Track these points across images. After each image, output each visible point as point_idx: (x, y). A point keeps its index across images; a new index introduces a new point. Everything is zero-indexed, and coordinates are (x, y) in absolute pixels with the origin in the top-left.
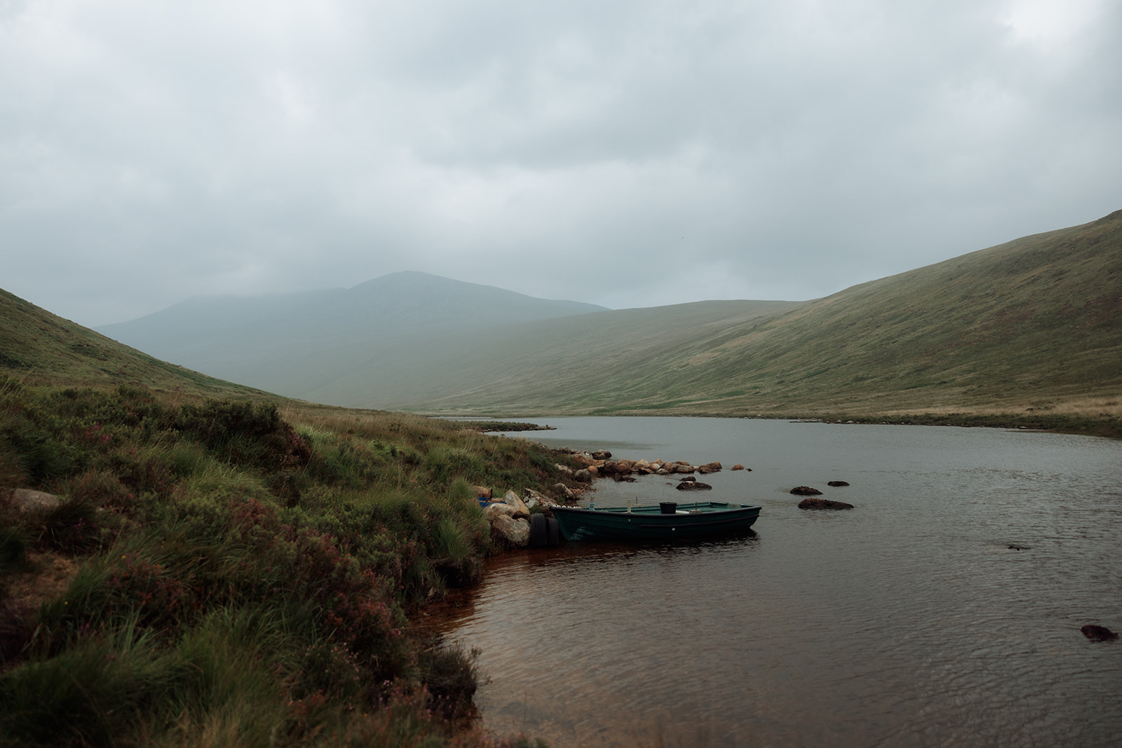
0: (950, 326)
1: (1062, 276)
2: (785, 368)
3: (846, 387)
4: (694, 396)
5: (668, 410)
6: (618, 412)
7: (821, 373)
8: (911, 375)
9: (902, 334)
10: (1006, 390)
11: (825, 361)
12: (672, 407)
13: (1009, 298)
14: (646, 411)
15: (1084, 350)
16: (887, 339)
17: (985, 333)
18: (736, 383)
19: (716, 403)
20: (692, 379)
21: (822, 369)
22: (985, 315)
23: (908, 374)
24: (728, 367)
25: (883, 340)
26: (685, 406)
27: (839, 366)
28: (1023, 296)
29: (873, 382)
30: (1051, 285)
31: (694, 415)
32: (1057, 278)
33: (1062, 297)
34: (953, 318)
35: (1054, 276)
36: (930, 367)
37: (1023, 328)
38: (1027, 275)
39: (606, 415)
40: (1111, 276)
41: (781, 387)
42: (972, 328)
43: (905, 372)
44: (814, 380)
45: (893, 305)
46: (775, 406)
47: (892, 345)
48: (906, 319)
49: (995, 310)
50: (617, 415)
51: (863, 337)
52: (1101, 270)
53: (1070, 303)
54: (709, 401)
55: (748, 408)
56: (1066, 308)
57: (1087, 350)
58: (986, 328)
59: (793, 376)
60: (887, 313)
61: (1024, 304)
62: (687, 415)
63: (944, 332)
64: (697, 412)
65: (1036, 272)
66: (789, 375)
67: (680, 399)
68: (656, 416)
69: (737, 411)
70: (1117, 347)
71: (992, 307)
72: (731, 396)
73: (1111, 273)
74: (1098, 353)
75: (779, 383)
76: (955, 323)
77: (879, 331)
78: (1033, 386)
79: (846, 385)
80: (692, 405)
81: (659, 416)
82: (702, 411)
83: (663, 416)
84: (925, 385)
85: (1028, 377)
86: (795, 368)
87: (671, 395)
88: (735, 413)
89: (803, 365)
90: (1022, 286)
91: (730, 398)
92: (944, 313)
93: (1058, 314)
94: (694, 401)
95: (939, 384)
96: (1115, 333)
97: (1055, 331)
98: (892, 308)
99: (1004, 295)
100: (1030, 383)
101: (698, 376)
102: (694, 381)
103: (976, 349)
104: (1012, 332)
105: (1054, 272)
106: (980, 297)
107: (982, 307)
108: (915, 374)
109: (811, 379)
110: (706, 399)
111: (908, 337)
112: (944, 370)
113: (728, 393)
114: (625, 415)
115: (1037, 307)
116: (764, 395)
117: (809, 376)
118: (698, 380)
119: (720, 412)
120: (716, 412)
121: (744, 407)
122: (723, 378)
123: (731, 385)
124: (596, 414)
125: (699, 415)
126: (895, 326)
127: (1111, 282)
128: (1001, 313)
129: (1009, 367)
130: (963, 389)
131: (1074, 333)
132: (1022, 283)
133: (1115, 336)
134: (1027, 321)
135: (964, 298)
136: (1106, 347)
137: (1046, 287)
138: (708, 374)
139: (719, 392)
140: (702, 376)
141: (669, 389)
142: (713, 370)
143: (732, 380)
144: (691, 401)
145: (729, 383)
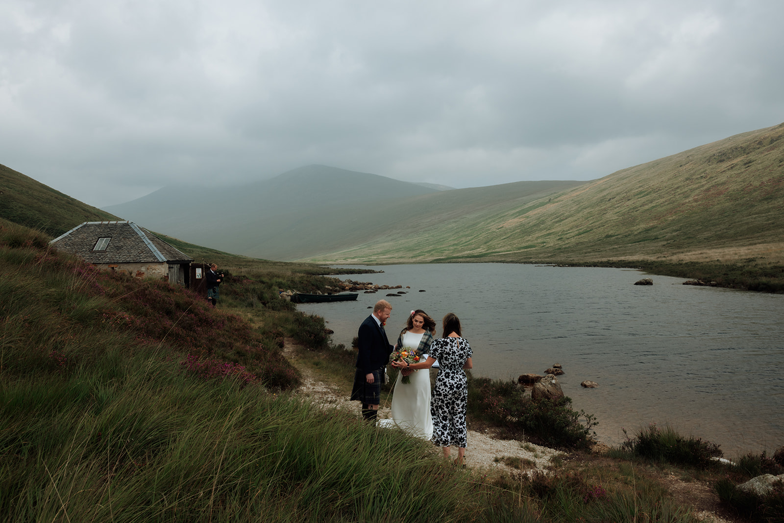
0: (674, 199)
1: (750, 164)
2: (565, 229)
3: (599, 242)
4: (502, 249)
5: (482, 259)
6: (449, 260)
7: (587, 232)
8: (642, 233)
9: (643, 205)
10: (688, 243)
11: (591, 224)
12: (487, 257)
13: (714, 180)
14: (468, 259)
15: (748, 216)
16: (634, 209)
17: (694, 204)
18: (532, 240)
19: (515, 253)
20: (504, 237)
21: (588, 230)
22: (697, 192)
23: (640, 233)
24: (528, 228)
25: (630, 210)
26: (494, 256)
27: (599, 227)
28: (723, 178)
29: (617, 238)
30: (743, 170)
31: (497, 262)
32: (747, 166)
33: (748, 179)
34: (677, 194)
35: (745, 164)
36: (655, 228)
37: (719, 201)
38: (729, 163)
39: (441, 263)
40: (781, 164)
41: (560, 242)
42: (687, 201)
43: (638, 231)
44: (581, 237)
45: (640, 185)
46: (550, 255)
47: (635, 213)
48: (647, 195)
49: (705, 188)
50: (448, 263)
51: (618, 207)
52: (775, 160)
53: (751, 183)
55: (532, 256)
56: (747, 187)
57: (750, 216)
58: (696, 201)
59: (568, 235)
60: (636, 190)
61: (724, 183)
62: (493, 262)
63: (669, 204)
64: (500, 260)
65: (735, 161)
66: (566, 234)
67: (493, 251)
68: (473, 263)
69: (525, 258)
70: (769, 213)
71: (703, 186)
72: (526, 248)
73: (781, 162)
74: (755, 218)
75: (559, 239)
76: (677, 197)
77: (629, 203)
78: (705, 241)
79: (600, 240)
80: (500, 255)
82: (503, 259)
83: (477, 262)
84: (647, 240)
85: (707, 234)
86: (571, 229)
87: (488, 248)
89: (577, 227)
90: (724, 171)
91: (526, 250)
92: (672, 190)
93: (742, 191)
94: (502, 252)
95: (654, 239)
96: (772, 204)
97: (737, 202)
98: (640, 187)
99: (712, 177)
100: (705, 239)
101: (508, 235)
102: (505, 238)
103: (686, 215)
104: (711, 204)
105: (746, 161)
106: (697, 179)
107: (697, 186)
108: (645, 232)
109: (580, 236)
110: (511, 251)
111: (646, 207)
112: (663, 229)
114: (454, 263)
115: (731, 186)
116: (548, 247)
117: (580, 234)
118: (508, 237)
119: (513, 260)
120: (511, 260)
121: (530, 256)
122: (524, 236)
123: (529, 241)
125: (501, 262)
126: (639, 199)
127: (780, 168)
128: (708, 190)
129: (701, 228)
130: (665, 243)
131: (748, 204)
132: (725, 169)
133: (770, 206)
134: (722, 196)
135: (687, 179)
136: (763, 213)
137: (739, 172)
138: (515, 234)
139: (519, 246)
140: (511, 236)
141: (488, 244)
142: (519, 230)
143: (530, 238)
144: (499, 252)
145: (527, 239)
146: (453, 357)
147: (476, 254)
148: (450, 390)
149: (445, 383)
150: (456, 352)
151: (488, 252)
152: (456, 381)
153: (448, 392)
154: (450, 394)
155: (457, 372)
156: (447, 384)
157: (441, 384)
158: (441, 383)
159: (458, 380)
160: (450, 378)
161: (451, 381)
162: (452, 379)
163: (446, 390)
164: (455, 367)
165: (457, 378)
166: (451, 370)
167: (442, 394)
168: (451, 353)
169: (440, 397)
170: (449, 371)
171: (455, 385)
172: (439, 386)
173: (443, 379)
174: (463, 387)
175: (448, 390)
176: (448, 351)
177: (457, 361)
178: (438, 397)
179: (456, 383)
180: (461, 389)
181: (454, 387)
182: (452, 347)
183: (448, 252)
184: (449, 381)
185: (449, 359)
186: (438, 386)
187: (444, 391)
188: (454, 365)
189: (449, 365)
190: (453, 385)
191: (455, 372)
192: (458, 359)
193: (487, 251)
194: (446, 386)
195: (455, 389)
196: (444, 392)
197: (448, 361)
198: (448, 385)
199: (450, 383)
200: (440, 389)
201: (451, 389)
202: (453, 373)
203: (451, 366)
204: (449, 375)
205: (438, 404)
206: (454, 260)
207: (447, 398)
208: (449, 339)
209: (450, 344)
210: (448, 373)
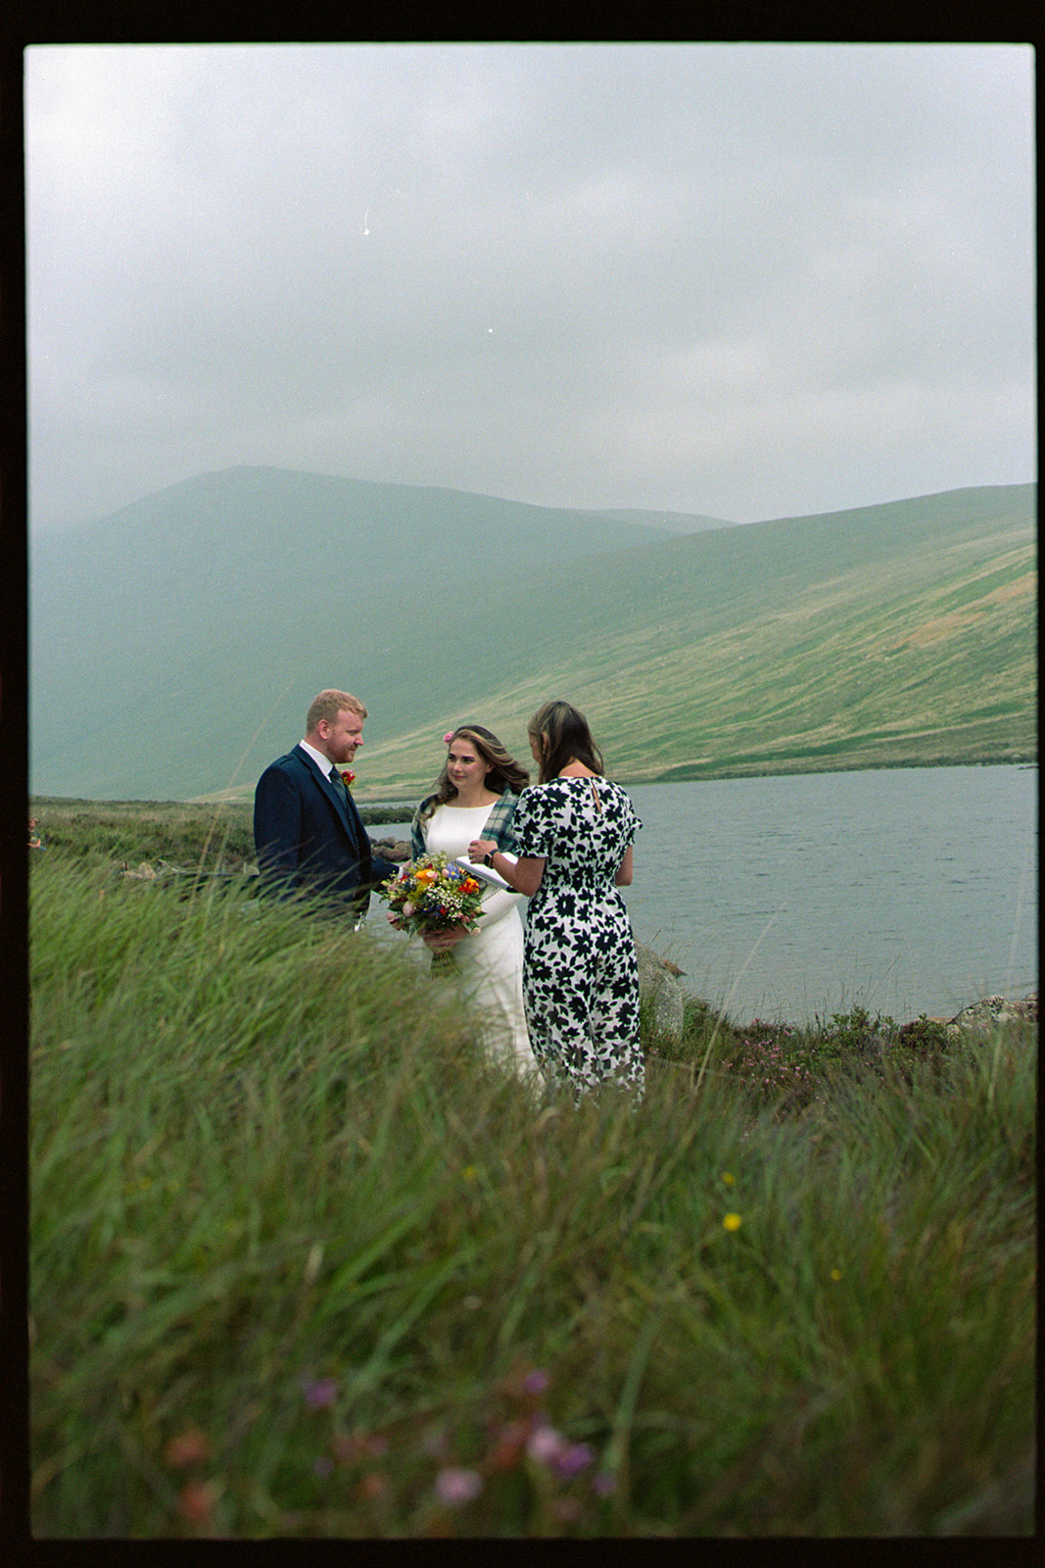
4: (909, 722)
5: (840, 759)
6: (724, 770)
12: (855, 749)
14: (789, 763)
18: (1010, 684)
19: (952, 733)
20: (914, 681)
24: (994, 646)
26: (881, 745)
31: (891, 765)
39: (697, 779)
50: (722, 777)
54: (938, 731)
55: (1011, 740)
62: (876, 766)
64: (901, 757)
67: (877, 729)
69: (985, 749)
72: (989, 715)
80: (899, 742)
81: (815, 772)
82: (911, 755)
87: (861, 722)
88: (975, 756)
91: (988, 720)
94: (907, 731)
101: (926, 674)
102: (916, 685)
110: (935, 726)
113: (984, 710)
114: (741, 776)
118: (925, 681)
119: (946, 755)
120: (938, 755)
121: (1003, 741)
122: (981, 675)
123: (997, 689)
124: (676, 777)
125: (903, 764)
138: (953, 664)
139: (966, 708)
140: (937, 673)
141: (857, 708)
142: (961, 655)
143: (1000, 679)
144: (897, 733)
145: (992, 685)
146: (585, 842)
147: (817, 745)
148: (579, 954)
149: (559, 932)
150: (593, 824)
151: (859, 734)
152: (595, 924)
153: (573, 960)
154: (579, 968)
155: (599, 892)
156: (568, 933)
157: (548, 936)
158: (545, 932)
159: (603, 920)
160: (577, 915)
161: (580, 925)
162: (584, 916)
163: (564, 957)
164: (591, 876)
165: (598, 913)
166: (577, 886)
167: (553, 970)
168: (576, 828)
169: (549, 983)
170: (573, 892)
171: (594, 937)
172: (541, 944)
173: (553, 920)
174: (619, 944)
175: (570, 953)
176: (566, 823)
177: (599, 855)
178: (540, 983)
179: (595, 930)
180: (613, 951)
181: (591, 943)
182: (579, 809)
183: (720, 741)
184: (572, 923)
185: (570, 850)
186: (537, 944)
187: (558, 958)
188: (589, 870)
189: (572, 872)
190: (586, 937)
191: (593, 892)
192: (602, 850)
193: (854, 730)
194: (566, 941)
195: (594, 950)
196: (557, 964)
197: (570, 857)
198: (571, 936)
199: (575, 931)
200: (542, 954)
201: (581, 949)
202: (585, 896)
203: (578, 874)
204: (571, 905)
205: (543, 1008)
206: (741, 767)
207: (569, 982)
208: (564, 784)
209: (573, 801)
210: (570, 899)
